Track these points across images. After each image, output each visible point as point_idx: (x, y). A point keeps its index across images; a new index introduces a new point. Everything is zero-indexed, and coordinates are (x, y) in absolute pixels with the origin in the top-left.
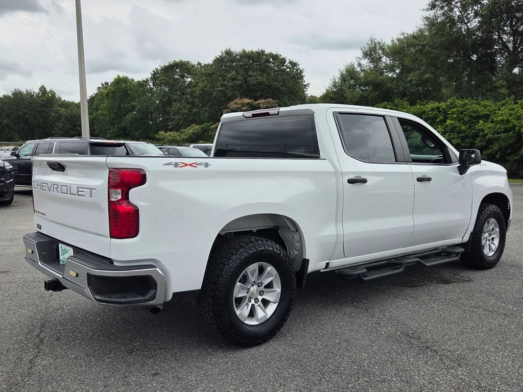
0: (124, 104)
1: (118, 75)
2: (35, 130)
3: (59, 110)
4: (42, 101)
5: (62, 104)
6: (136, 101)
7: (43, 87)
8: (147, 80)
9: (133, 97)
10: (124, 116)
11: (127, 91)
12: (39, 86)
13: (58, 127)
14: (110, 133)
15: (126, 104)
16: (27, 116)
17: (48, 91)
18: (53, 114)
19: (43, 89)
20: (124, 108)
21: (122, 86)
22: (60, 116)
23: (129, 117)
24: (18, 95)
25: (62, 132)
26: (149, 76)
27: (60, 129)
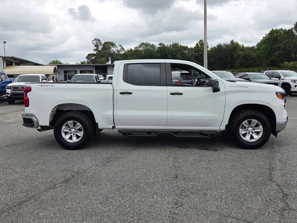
0: (275, 46)
1: (272, 29)
2: (227, 64)
3: (239, 53)
4: (231, 48)
5: (242, 49)
6: (282, 43)
7: (232, 40)
8: (292, 29)
9: (281, 41)
10: (274, 53)
11: (277, 38)
12: (231, 40)
13: (237, 62)
14: (265, 64)
15: (276, 46)
16: (223, 57)
17: (235, 42)
18: (236, 55)
19: (232, 42)
20: (274, 48)
21: (274, 35)
22: (239, 55)
23: (276, 53)
24: (219, 46)
25: (239, 64)
26: (293, 26)
27: (239, 63)
